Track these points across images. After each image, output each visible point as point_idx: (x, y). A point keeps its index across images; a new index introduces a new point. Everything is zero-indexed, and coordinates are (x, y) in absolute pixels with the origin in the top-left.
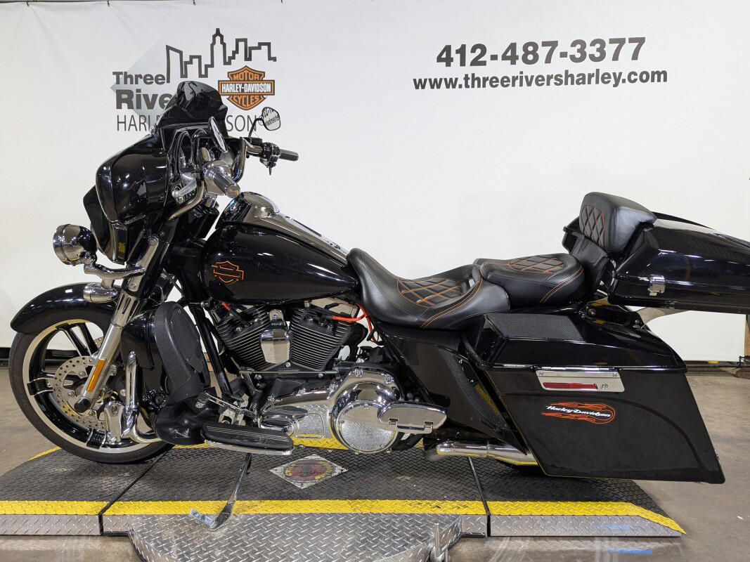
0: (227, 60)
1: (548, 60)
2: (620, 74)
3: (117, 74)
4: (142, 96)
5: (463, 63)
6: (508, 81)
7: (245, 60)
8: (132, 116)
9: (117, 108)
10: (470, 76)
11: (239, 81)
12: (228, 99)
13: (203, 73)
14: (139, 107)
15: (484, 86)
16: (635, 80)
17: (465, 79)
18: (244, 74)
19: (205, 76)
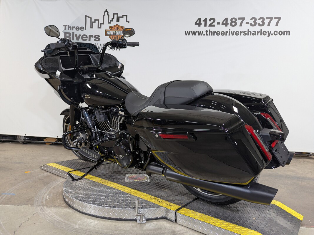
0: (109, 22)
1: (241, 25)
2: (271, 31)
3: (65, 26)
4: (75, 35)
6: (224, 33)
7: (117, 22)
10: (208, 31)
11: (114, 30)
12: (109, 37)
13: (99, 26)
14: (73, 39)
15: (214, 35)
16: (277, 34)
17: (206, 32)
18: (116, 27)
19: (100, 28)
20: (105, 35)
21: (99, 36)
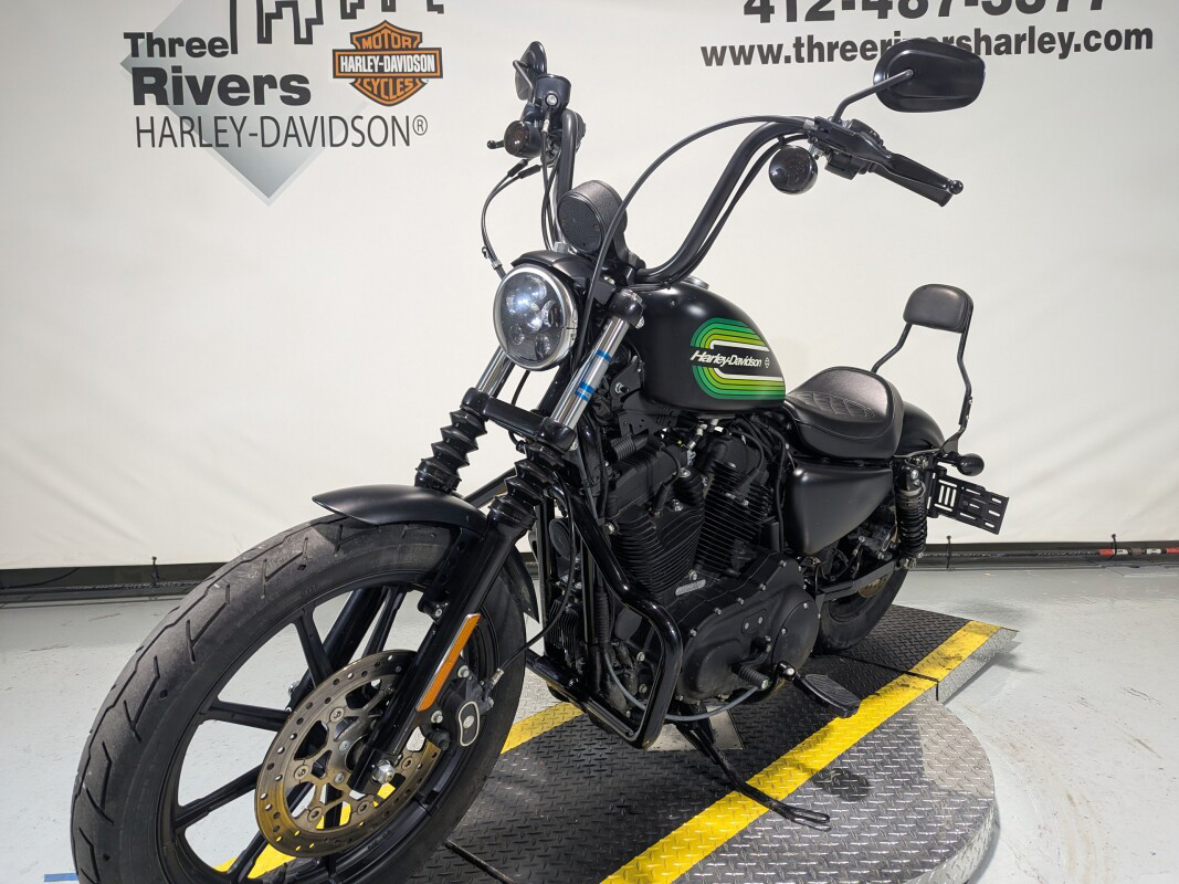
0: (348, 11)
1: (944, 11)
2: (1071, 35)
3: (133, 37)
4: (184, 81)
5: (792, 16)
6: (875, 48)
7: (384, 10)
8: (167, 119)
9: (135, 104)
10: (805, 41)
11: (373, 50)
12: (353, 84)
13: (303, 35)
14: (179, 100)
15: (831, 58)
16: (1098, 46)
17: (795, 45)
18: (383, 36)
19: (309, 40)
20: (335, 76)
21: (303, 80)
